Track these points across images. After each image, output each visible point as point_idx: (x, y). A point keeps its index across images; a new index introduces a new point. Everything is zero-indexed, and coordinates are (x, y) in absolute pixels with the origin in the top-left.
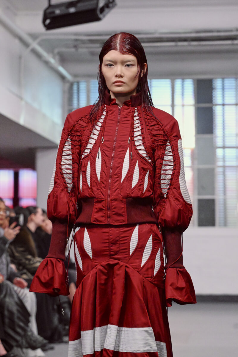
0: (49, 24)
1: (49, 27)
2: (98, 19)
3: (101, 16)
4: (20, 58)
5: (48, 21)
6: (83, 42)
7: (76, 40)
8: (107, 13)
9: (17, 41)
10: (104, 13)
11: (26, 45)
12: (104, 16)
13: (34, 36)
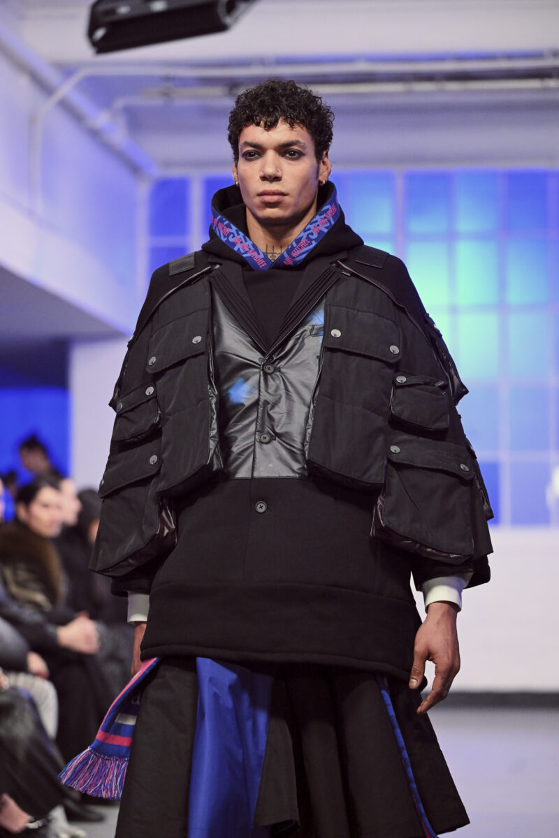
0: (104, 38)
1: (102, 47)
2: (221, 28)
3: (228, 20)
4: (32, 120)
5: (100, 33)
6: (184, 82)
7: (168, 79)
8: (244, 12)
9: (24, 82)
10: (237, 13)
11: (46, 89)
12: (236, 20)
13: (67, 70)
